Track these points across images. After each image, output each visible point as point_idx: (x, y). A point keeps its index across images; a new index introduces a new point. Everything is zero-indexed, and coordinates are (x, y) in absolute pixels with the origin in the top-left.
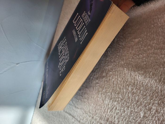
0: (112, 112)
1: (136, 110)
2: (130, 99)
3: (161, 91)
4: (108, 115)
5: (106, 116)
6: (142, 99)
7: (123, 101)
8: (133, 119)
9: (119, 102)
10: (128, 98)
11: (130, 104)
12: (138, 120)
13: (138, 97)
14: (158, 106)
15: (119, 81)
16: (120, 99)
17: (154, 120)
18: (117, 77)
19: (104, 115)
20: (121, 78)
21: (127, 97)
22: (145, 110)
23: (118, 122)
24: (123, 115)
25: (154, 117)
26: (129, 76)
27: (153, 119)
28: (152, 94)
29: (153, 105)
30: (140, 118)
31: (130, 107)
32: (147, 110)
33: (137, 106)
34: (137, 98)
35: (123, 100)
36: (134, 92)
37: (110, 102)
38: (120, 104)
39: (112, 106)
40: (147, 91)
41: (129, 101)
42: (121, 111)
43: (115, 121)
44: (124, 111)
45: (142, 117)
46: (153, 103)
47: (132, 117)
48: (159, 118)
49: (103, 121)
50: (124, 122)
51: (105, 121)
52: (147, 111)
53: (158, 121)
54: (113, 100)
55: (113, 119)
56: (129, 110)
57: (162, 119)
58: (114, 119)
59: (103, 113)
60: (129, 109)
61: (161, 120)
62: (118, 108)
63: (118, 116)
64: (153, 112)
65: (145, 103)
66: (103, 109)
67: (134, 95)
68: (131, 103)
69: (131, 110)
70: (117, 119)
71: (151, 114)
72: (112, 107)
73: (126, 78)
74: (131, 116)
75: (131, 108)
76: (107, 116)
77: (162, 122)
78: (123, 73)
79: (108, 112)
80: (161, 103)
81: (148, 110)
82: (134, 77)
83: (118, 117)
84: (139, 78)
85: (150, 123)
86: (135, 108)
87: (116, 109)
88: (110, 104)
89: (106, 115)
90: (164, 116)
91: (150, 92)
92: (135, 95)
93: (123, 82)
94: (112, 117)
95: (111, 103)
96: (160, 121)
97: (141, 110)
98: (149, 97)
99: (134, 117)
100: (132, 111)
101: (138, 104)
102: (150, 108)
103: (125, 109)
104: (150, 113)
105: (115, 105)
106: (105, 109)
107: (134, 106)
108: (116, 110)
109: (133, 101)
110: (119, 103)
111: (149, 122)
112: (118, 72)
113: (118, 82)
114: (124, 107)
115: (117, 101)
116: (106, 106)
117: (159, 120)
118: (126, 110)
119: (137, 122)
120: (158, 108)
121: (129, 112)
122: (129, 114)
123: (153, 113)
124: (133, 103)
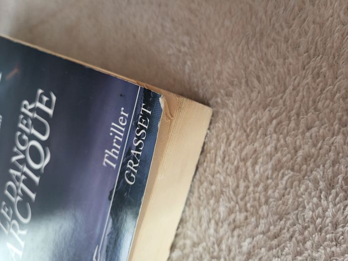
2: (224, 246)
6: (263, 249)
21: (212, 238)
26: (219, 160)
40: (282, 222)
67: (236, 233)
73: (208, 169)
82: (236, 163)
84: (254, 170)
91: (294, 224)
92: (241, 232)
109: (232, 254)
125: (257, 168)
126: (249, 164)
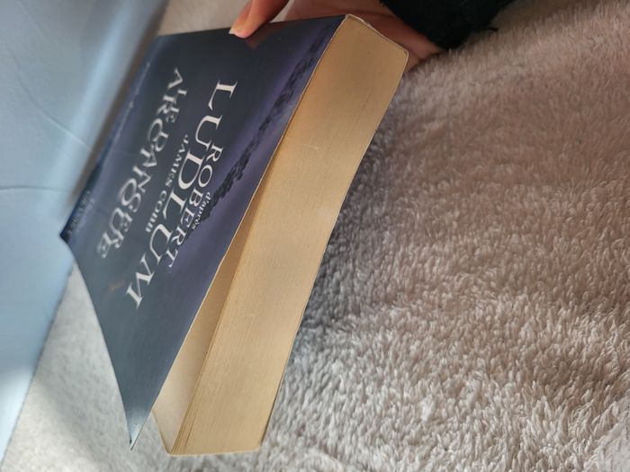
0: (321, 399)
1: (405, 395)
2: (390, 353)
3: (503, 323)
4: (304, 413)
5: (295, 417)
6: (431, 352)
7: (365, 358)
8: (394, 428)
9: (349, 362)
10: (384, 347)
11: (387, 369)
12: (409, 434)
13: (417, 343)
14: (484, 378)
15: (359, 281)
16: (352, 351)
17: (467, 431)
18: (350, 266)
19: (290, 412)
20: (366, 270)
21: (379, 345)
22: (438, 392)
23: (337, 438)
24: (358, 410)
25: (468, 418)
26: (397, 262)
27: (465, 426)
28: (471, 332)
29: (467, 374)
30: (419, 426)
31: (385, 381)
32: (444, 392)
33: (411, 377)
34: (413, 348)
35: (364, 353)
36: (405, 324)
37: (316, 361)
38: (353, 370)
39: (323, 375)
40: (453, 322)
41: (387, 357)
42: (354, 398)
43: (326, 436)
44: (365, 398)
45: (424, 418)
46: (471, 365)
47: (390, 420)
48: (485, 422)
49: (285, 433)
50: (360, 439)
51: (290, 436)
52: (445, 396)
53: (481, 436)
54: (329, 354)
55: (321, 428)
56: (383, 394)
57: (493, 426)
58: (324, 428)
59: (285, 402)
60: (384, 388)
61: (491, 430)
62: (342, 385)
63: (339, 417)
64: (467, 403)
65: (440, 366)
66: (290, 386)
67: (405, 338)
68: (391, 368)
69: (389, 394)
70: (337, 426)
71: (457, 408)
72: (321, 381)
73: (384, 272)
74: (385, 416)
75: (389, 386)
76: (299, 416)
77: (493, 437)
78: (377, 252)
79: (306, 402)
80: (496, 366)
81: (450, 393)
82: (414, 265)
83: (338, 422)
84: (431, 271)
85: (452, 440)
86: (402, 387)
87: (336, 388)
88: (315, 370)
89: (298, 412)
90: (502, 417)
91: (464, 323)
92: (410, 335)
93: (371, 287)
94: (318, 419)
95: (321, 366)
96: (488, 436)
97: (424, 393)
98: (456, 344)
99: (398, 421)
100: (391, 397)
101: (415, 368)
102: (456, 386)
103: (369, 389)
104: (456, 404)
105: (334, 372)
106: (294, 386)
107: (400, 376)
108: (334, 393)
109: (398, 360)
110: (350, 367)
111: (446, 439)
112: (357, 248)
113: (353, 284)
114: (366, 380)
115: (342, 360)
116: (298, 377)
117: (483, 429)
118: (372, 393)
119: (407, 437)
120: (484, 385)
121: (380, 402)
122: (378, 409)
123: (465, 406)
124: (399, 366)
125: (435, 269)
126: (427, 265)
